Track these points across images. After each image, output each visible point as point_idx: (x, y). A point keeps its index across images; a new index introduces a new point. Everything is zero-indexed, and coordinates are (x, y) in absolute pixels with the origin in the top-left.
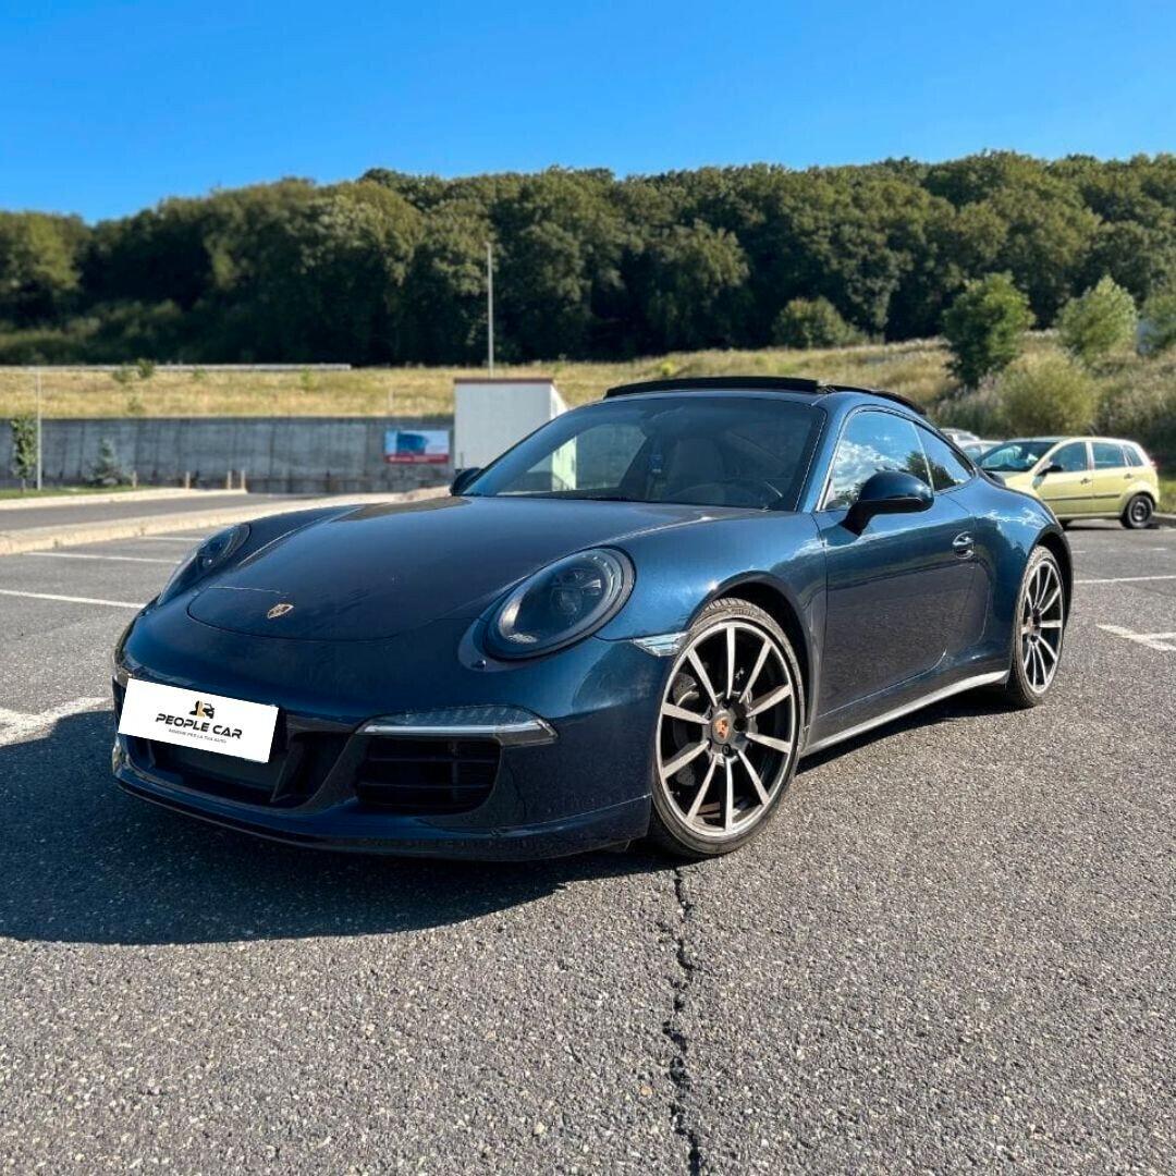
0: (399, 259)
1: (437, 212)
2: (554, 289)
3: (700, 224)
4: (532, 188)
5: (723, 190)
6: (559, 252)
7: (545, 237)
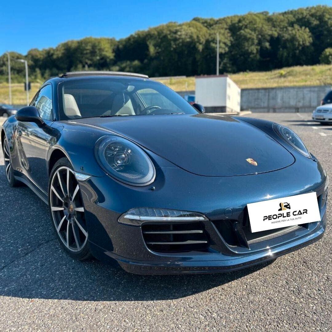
0: (200, 44)
1: (213, 29)
2: (248, 50)
3: (296, 26)
4: (242, 19)
5: (305, 14)
6: (250, 38)
7: (245, 34)
